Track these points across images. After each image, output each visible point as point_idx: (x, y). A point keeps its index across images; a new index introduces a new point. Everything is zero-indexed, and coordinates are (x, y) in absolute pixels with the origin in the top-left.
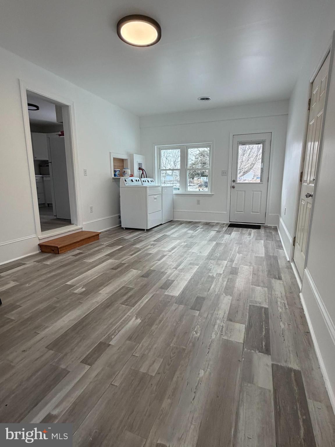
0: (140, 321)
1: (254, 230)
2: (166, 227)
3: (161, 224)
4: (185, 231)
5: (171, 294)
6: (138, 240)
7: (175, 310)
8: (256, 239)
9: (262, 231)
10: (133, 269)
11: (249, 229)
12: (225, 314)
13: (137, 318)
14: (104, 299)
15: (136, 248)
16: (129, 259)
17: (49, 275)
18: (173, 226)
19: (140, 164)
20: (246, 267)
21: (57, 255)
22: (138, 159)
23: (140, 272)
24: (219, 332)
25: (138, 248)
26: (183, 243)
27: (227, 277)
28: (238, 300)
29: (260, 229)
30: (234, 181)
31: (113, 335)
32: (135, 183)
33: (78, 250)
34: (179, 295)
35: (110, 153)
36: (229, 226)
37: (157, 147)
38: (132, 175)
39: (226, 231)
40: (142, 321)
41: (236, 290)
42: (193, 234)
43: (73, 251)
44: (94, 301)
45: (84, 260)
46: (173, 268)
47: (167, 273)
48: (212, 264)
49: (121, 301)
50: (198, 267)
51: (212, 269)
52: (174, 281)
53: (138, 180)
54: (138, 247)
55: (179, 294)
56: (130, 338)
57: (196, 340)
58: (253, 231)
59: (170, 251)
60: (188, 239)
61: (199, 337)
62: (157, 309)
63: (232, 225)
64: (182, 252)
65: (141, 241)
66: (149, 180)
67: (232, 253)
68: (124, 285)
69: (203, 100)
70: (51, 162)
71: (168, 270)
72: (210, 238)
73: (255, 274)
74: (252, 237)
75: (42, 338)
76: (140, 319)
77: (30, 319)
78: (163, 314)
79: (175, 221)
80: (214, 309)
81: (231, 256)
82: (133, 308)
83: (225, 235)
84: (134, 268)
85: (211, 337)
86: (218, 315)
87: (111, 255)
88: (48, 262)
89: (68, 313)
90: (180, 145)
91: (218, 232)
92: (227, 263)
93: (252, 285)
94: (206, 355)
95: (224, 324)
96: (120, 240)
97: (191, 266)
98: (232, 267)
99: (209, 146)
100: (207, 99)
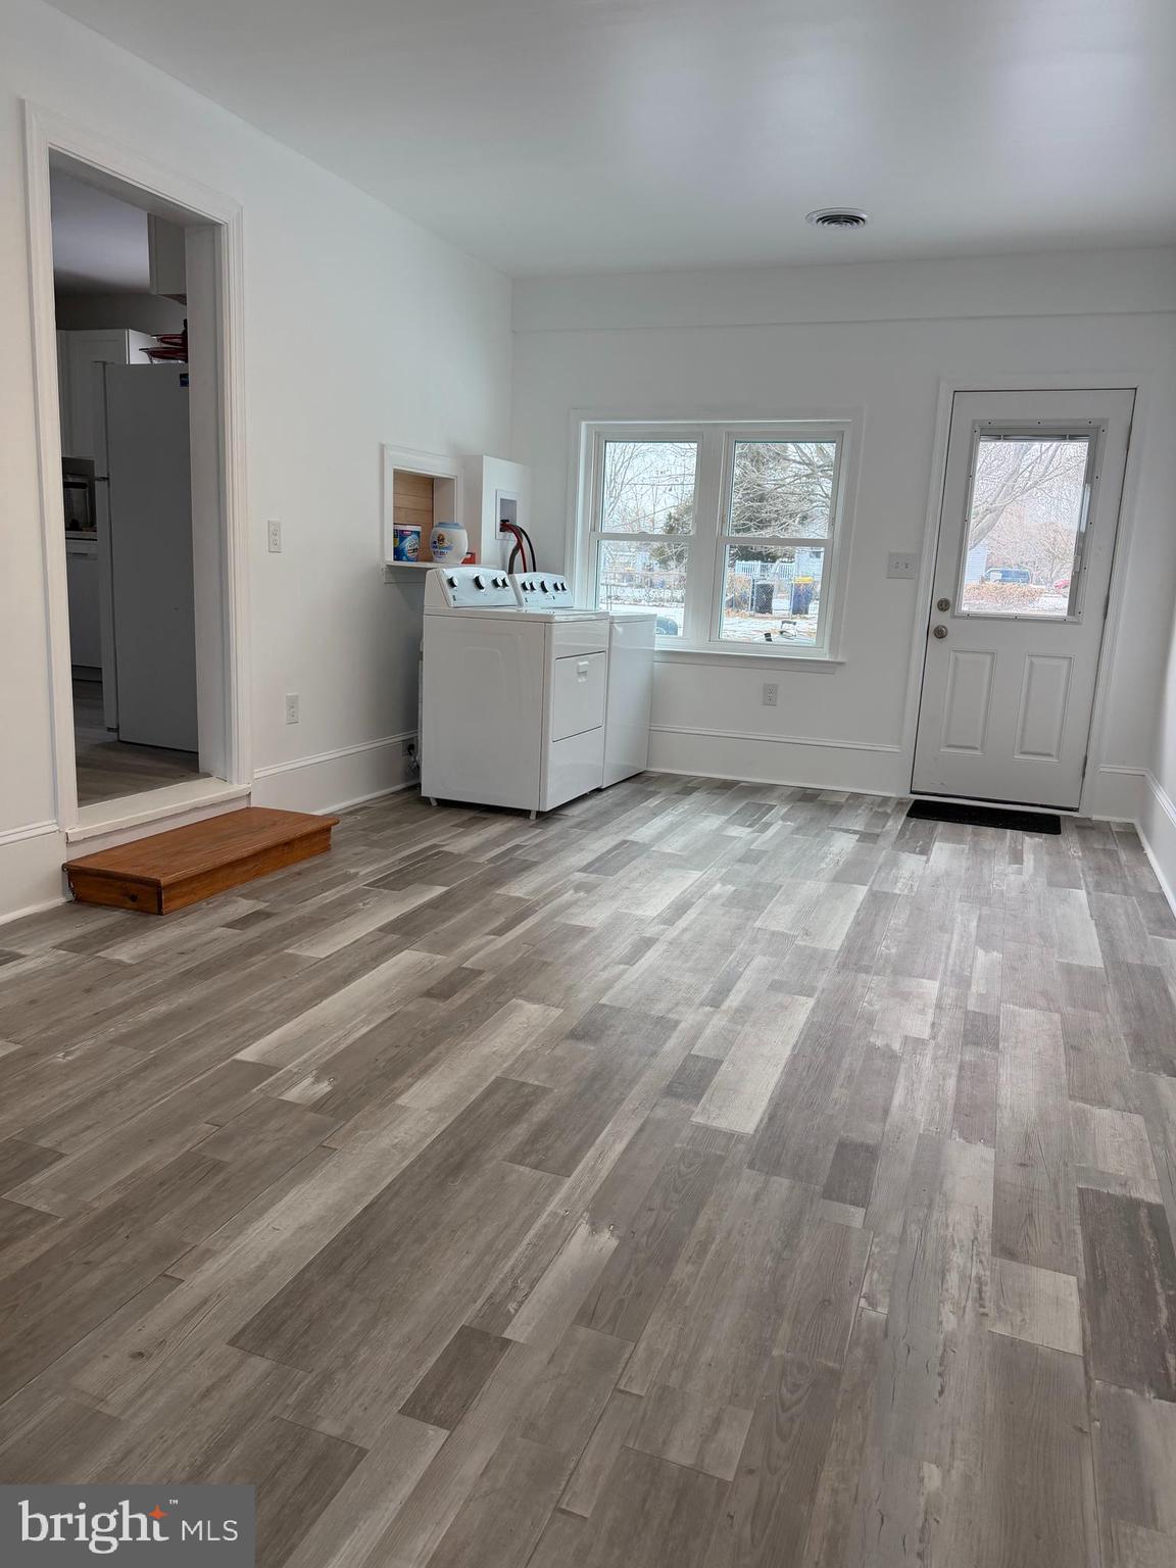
0: (614, 1243)
1: (1031, 837)
2: (623, 805)
3: (599, 790)
4: (714, 827)
5: (722, 1124)
6: (511, 860)
7: (757, 1198)
8: (1051, 883)
9: (1069, 844)
10: (521, 997)
11: (1008, 831)
12: (978, 1226)
13: (595, 1229)
14: (426, 1135)
15: (511, 898)
16: (488, 949)
17: (146, 1016)
18: (654, 802)
19: (507, 505)
20: (1030, 1014)
21: (153, 918)
22: (499, 481)
23: (556, 1013)
24: (970, 1302)
25: (519, 899)
26: (719, 885)
27: (956, 1060)
28: (1023, 1165)
29: (1059, 833)
30: (944, 605)
31: (509, 1296)
32: (490, 595)
33: (245, 896)
34: (756, 1131)
35: (382, 447)
36: (910, 815)
37: (588, 426)
38: (473, 554)
39: (902, 833)
40: (623, 1240)
41: (1004, 1118)
42: (753, 841)
43: (225, 904)
44: (385, 1142)
45: (287, 947)
46: (702, 1004)
47: (677, 1023)
48: (872, 994)
49: (508, 1148)
50: (811, 1002)
51: (880, 1015)
52: (718, 1063)
53: (504, 581)
54: (517, 894)
55: (758, 1126)
56: (587, 1316)
57: (879, 1334)
58: (1030, 842)
59: (670, 922)
60: (737, 867)
61: (887, 1320)
62: (676, 1191)
63: (926, 810)
64: (726, 930)
65: (526, 867)
66: (549, 579)
67: (954, 946)
68: (498, 1073)
69: (833, 225)
70: (106, 479)
71: (679, 1008)
72: (838, 868)
73: (1075, 1046)
74: (1031, 871)
75: (205, 1302)
76: (612, 1235)
77: (119, 1213)
78: (707, 1213)
79: (659, 778)
80: (926, 1202)
81: (951, 961)
82: (568, 1183)
83: (904, 856)
84: (524, 992)
85: (941, 1323)
86: (951, 1229)
87: (405, 930)
88: (125, 952)
89: (284, 1192)
90: (698, 425)
91: (867, 837)
92: (941, 989)
93: (1071, 1097)
94: (937, 1402)
95: (984, 1270)
96: (428, 857)
97: (781, 997)
98: (967, 1013)
99: (836, 437)
100: (854, 220)
